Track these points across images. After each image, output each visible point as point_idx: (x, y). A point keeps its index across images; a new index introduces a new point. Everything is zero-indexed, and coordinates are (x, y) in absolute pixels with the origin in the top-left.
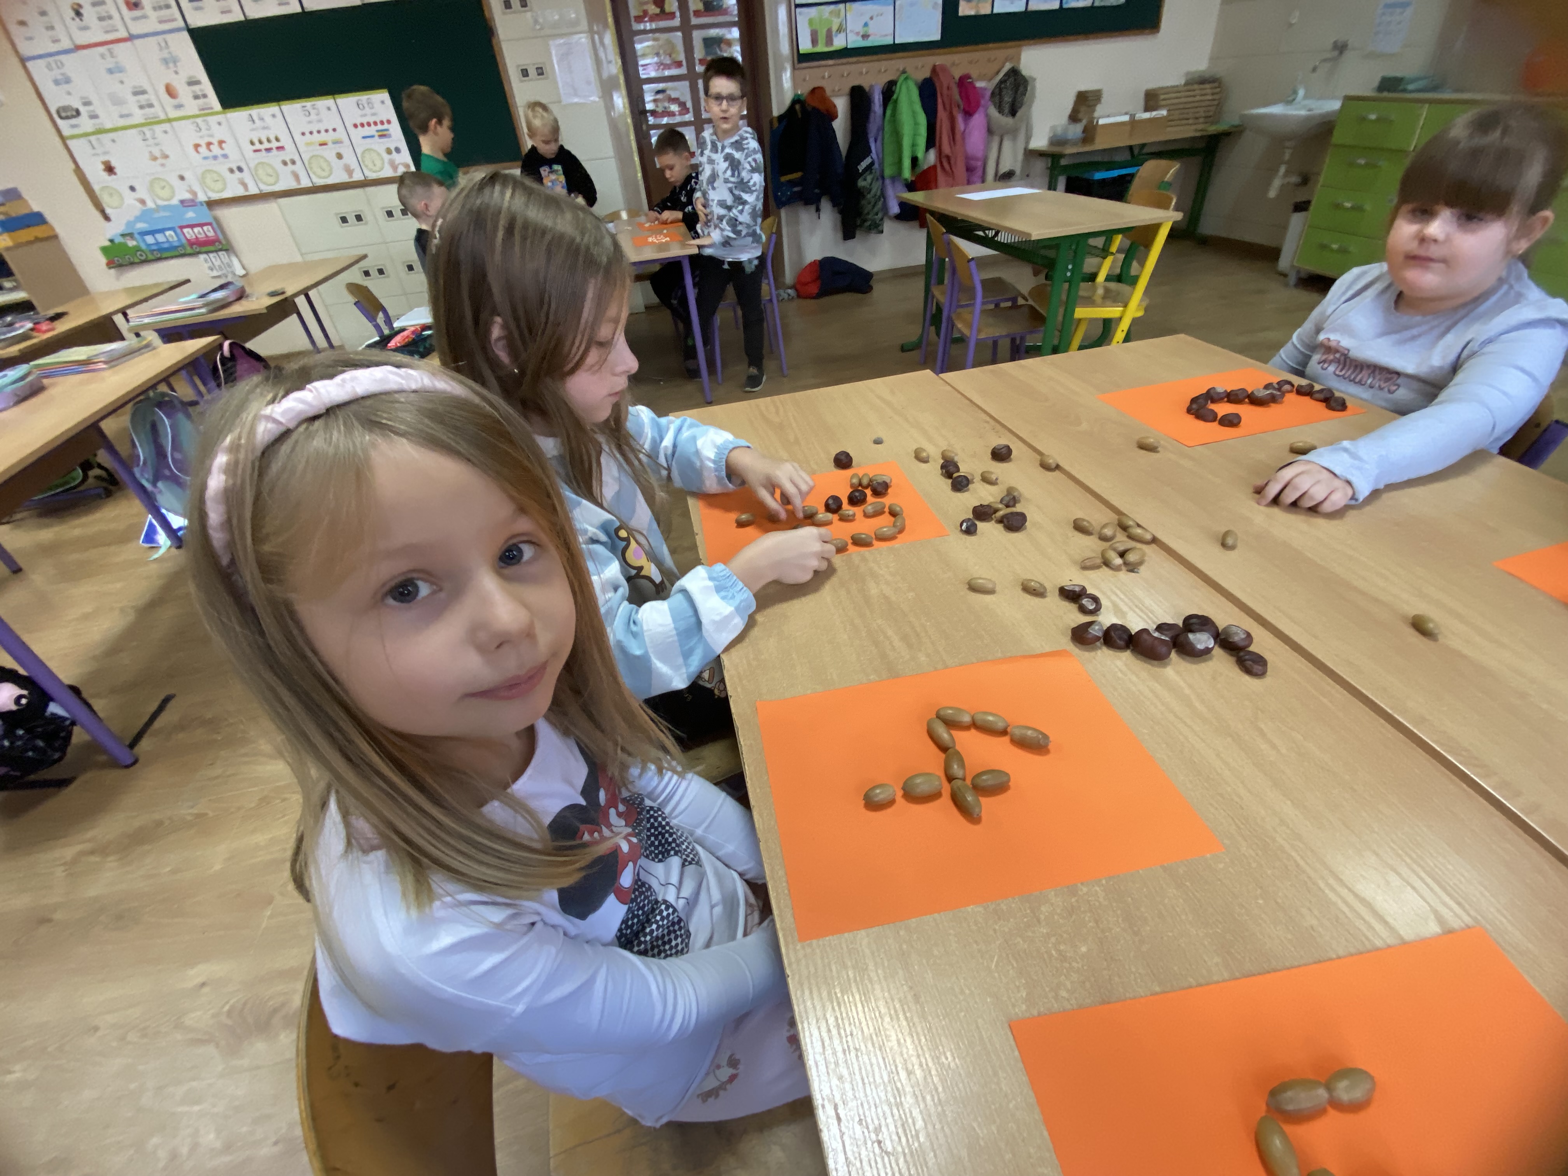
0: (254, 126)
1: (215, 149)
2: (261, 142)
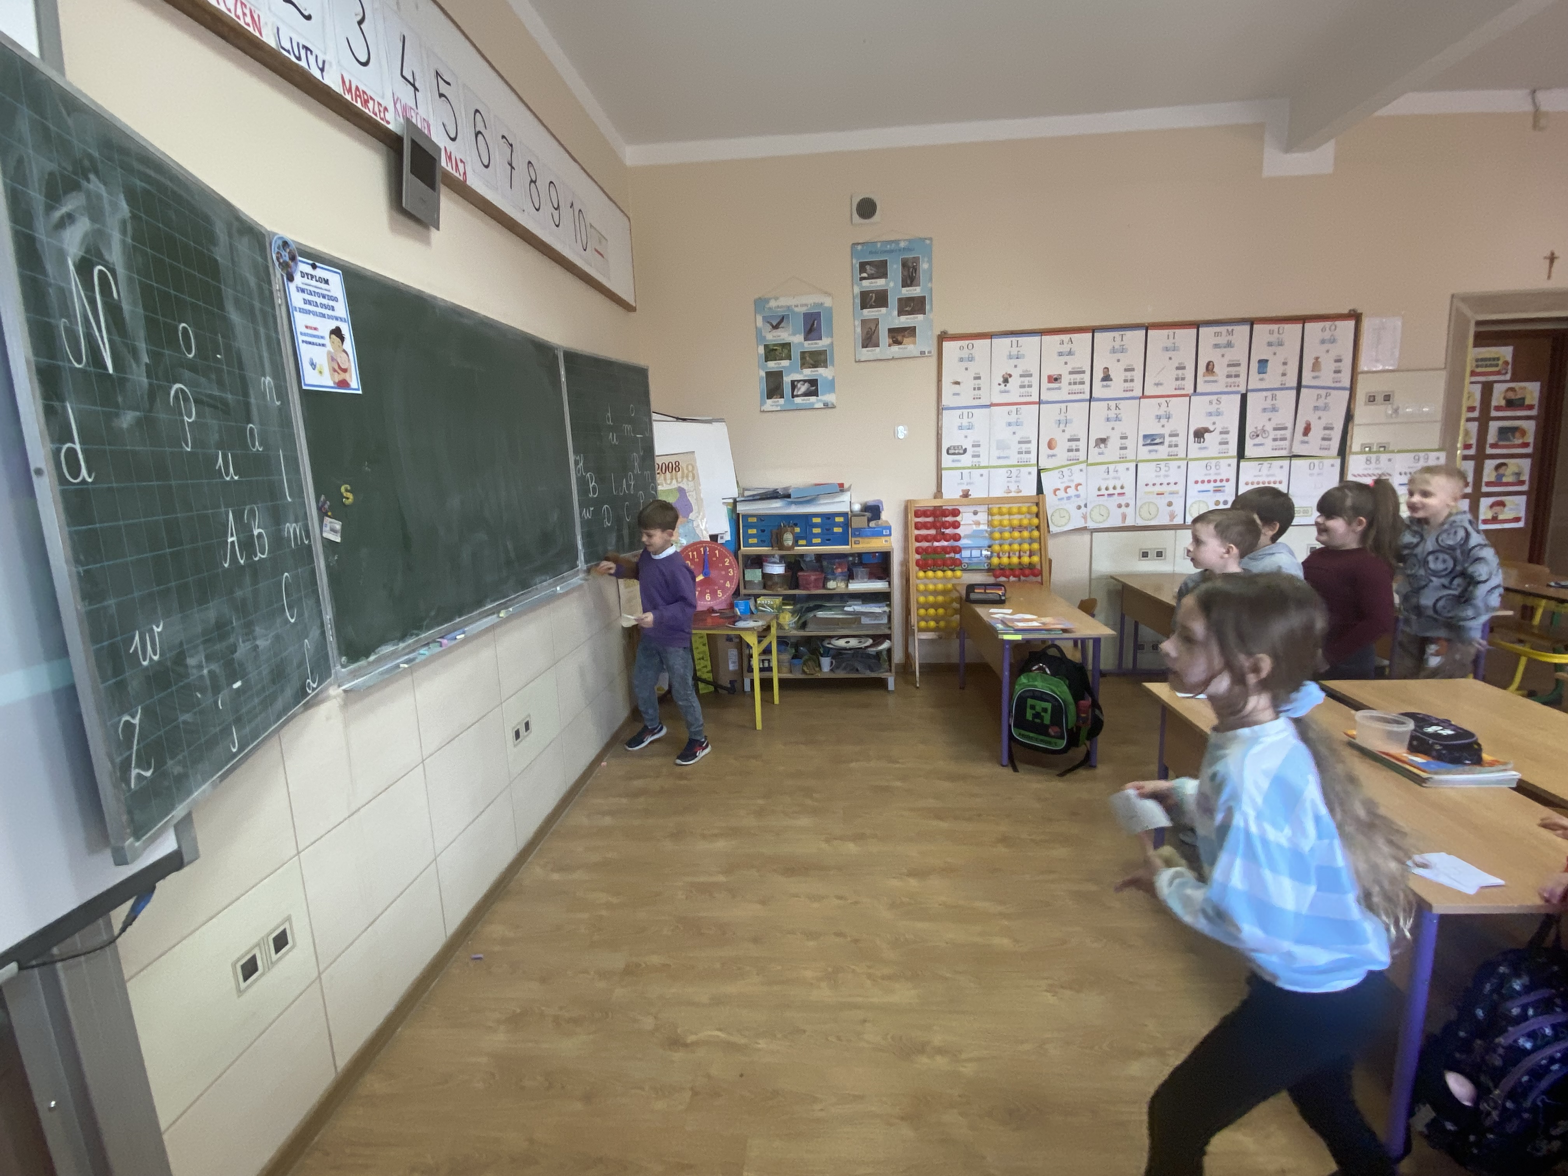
0: (1107, 476)
1: (1072, 492)
2: (1107, 489)
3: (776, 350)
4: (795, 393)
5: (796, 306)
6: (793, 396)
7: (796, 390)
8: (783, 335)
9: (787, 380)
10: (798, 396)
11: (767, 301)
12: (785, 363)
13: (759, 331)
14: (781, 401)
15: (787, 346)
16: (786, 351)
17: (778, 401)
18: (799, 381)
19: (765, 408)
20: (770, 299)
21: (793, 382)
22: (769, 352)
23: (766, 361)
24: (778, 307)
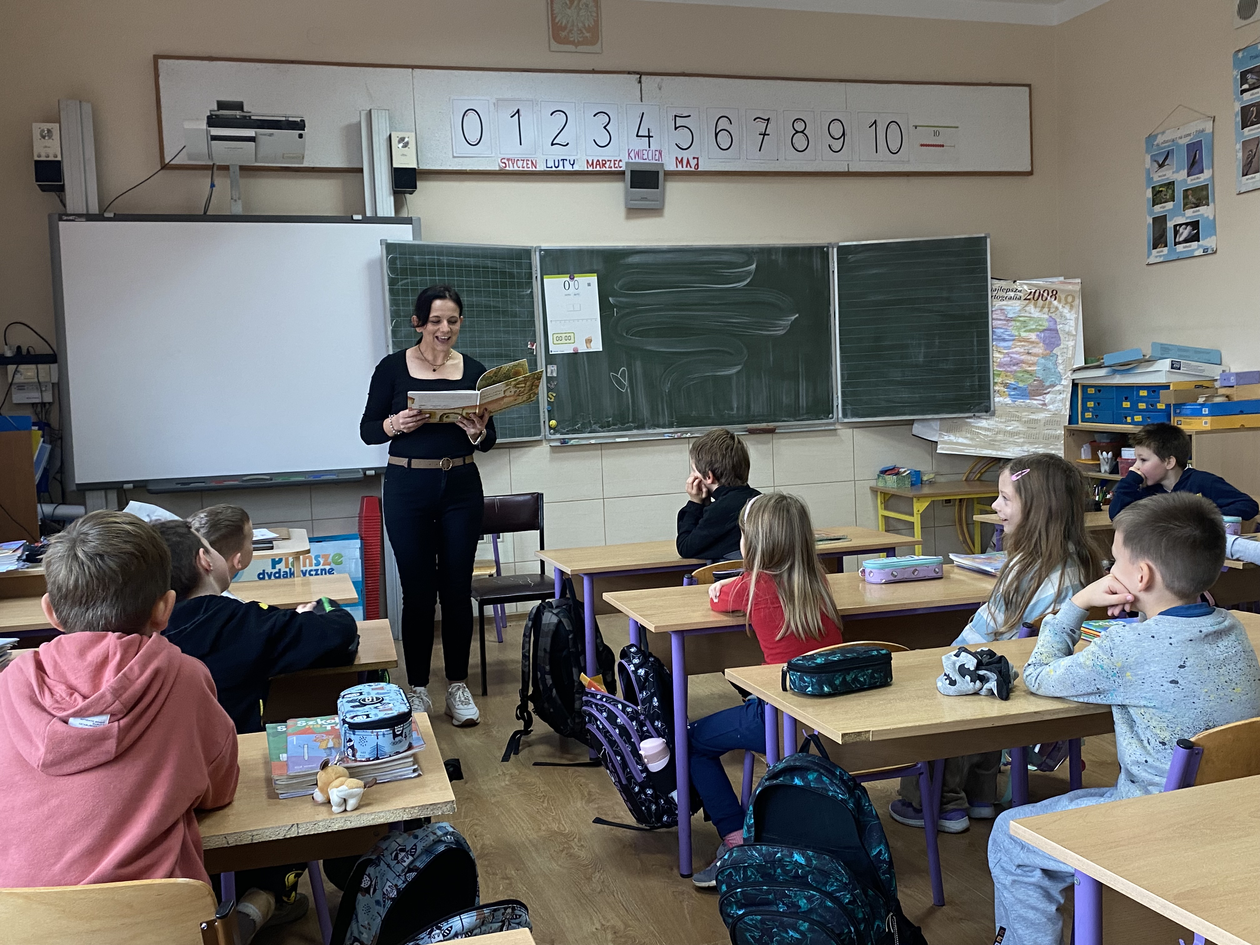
3: (1162, 191)
4: (1177, 240)
5: (1181, 138)
6: (1176, 244)
7: (1178, 236)
8: (1168, 174)
9: (1170, 224)
10: (1180, 243)
11: (1156, 136)
12: (1170, 205)
13: (1148, 172)
14: (1166, 250)
15: (1171, 185)
16: (1170, 191)
17: (1162, 251)
18: (1181, 225)
19: (1152, 260)
20: (1158, 134)
21: (1175, 226)
22: (1155, 195)
23: (1153, 206)
24: (1165, 142)
